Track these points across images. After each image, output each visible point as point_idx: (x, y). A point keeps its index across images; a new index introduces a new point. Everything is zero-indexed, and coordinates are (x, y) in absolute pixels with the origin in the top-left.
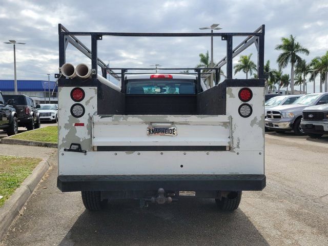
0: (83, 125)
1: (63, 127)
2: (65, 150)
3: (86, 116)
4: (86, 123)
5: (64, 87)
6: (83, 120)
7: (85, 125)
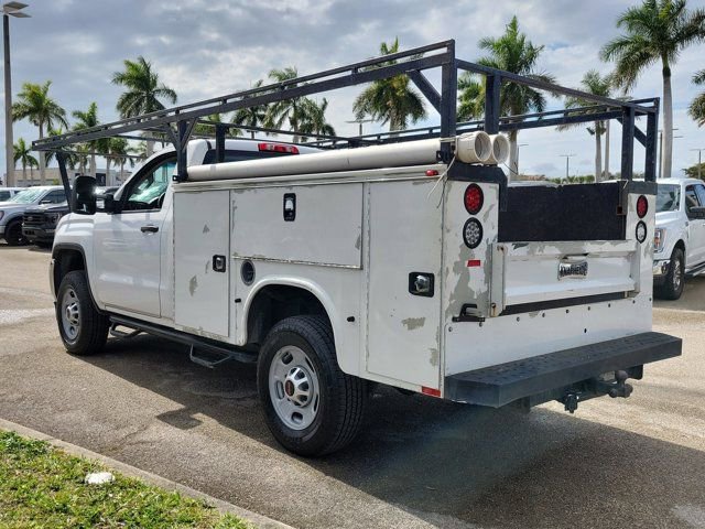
0: (477, 263)
1: (451, 270)
2: (454, 319)
3: (483, 245)
4: (483, 259)
5: (456, 182)
6: (479, 253)
7: (482, 263)
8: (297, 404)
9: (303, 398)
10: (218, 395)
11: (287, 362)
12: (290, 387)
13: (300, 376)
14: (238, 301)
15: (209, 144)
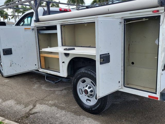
2: (163, 70)
8: (89, 97)
9: (91, 95)
10: (54, 89)
11: (83, 83)
12: (86, 92)
13: (90, 88)
14: (63, 62)
15: (44, 9)
